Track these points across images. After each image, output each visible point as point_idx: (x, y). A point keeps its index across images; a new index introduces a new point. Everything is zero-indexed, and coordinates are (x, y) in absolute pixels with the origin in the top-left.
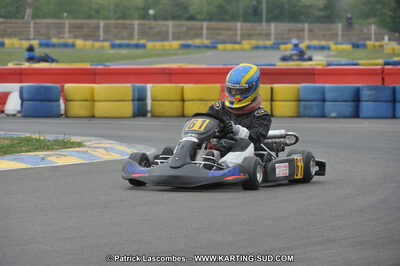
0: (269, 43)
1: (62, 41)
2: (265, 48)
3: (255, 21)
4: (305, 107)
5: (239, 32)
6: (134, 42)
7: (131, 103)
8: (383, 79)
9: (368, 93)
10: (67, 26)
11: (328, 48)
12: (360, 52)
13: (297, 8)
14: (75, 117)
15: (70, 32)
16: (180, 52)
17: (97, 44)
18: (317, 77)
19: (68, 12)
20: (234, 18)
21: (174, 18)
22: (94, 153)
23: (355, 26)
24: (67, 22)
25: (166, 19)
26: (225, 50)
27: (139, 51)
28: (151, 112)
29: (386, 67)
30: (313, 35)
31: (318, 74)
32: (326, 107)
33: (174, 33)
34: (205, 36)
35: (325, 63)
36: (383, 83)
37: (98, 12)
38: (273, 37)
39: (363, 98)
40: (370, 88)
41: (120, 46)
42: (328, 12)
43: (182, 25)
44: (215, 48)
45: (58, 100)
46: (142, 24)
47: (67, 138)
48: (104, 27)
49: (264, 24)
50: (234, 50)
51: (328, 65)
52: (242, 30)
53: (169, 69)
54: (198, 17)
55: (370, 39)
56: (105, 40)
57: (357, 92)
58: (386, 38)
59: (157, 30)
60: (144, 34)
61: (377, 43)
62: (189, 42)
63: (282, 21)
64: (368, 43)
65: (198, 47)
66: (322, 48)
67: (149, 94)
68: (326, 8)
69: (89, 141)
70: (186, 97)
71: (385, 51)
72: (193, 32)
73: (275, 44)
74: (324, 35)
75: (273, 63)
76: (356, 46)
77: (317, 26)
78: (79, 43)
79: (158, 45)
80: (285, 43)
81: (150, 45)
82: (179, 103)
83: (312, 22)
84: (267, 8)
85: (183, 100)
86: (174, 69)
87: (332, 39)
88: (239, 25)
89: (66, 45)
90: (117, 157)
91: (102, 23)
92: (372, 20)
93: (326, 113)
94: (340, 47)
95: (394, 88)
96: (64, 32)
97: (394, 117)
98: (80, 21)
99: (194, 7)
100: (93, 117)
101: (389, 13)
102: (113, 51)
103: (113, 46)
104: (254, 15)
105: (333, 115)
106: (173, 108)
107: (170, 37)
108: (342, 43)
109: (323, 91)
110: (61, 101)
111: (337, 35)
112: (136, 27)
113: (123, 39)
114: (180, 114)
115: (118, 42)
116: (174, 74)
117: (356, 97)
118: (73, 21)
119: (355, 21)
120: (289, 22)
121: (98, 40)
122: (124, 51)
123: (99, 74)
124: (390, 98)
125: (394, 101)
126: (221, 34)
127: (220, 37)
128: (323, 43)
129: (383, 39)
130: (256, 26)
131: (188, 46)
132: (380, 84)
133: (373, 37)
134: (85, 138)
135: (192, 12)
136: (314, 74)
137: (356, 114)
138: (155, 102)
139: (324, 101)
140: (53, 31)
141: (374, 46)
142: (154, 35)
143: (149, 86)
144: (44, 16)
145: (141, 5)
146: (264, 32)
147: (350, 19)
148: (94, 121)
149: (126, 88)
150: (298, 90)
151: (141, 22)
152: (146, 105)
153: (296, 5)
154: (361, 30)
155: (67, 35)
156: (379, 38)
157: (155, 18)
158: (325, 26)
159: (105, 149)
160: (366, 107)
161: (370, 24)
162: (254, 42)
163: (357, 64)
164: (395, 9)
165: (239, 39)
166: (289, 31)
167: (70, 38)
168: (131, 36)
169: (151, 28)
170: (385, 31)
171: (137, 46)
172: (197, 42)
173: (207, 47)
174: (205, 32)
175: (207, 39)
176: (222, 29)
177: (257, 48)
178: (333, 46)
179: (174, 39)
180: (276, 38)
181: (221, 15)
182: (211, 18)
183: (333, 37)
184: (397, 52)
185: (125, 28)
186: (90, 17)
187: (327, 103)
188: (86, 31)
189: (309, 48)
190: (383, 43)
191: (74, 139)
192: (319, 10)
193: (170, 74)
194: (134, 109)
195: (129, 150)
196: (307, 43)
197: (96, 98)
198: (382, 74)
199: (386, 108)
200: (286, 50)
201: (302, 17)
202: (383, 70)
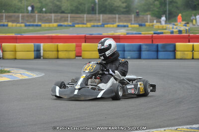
0: (99, 24)
1: (2, 23)
2: (98, 26)
3: (93, 14)
5: (85, 19)
6: (36, 23)
7: (33, 52)
8: (152, 41)
9: (145, 47)
10: (4, 16)
11: (128, 26)
12: (142, 28)
13: (113, 8)
14: (7, 59)
15: (5, 19)
16: (57, 28)
17: (18, 25)
18: (121, 40)
19: (5, 10)
20: (83, 12)
21: (55, 12)
22: (15, 76)
23: (141, 16)
24: (4, 14)
25: (51, 13)
26: (79, 27)
27: (38, 28)
28: (43, 56)
29: (154, 35)
30: (120, 20)
31: (122, 38)
32: (125, 54)
33: (55, 19)
34: (69, 20)
35: (125, 33)
37: (19, 9)
38: (101, 21)
39: (143, 50)
40: (146, 45)
41: (29, 25)
42: (128, 9)
43: (58, 16)
44: (74, 26)
46: (40, 15)
47: (2, 69)
48: (22, 17)
49: (97, 15)
50: (82, 27)
51: (127, 34)
52: (87, 18)
53: (52, 36)
54: (66, 12)
55: (147, 22)
56: (22, 23)
57: (140, 47)
58: (155, 21)
59: (46, 18)
60: (40, 20)
61: (151, 24)
62: (62, 24)
63: (106, 14)
64: (147, 24)
65: (66, 26)
66: (125, 26)
67: (42, 48)
68: (126, 7)
69: (14, 70)
70: (59, 50)
71: (155, 27)
72: (64, 19)
73: (102, 24)
74: (126, 20)
75: (101, 33)
76: (141, 25)
77: (122, 16)
78: (10, 24)
79: (47, 25)
80: (107, 24)
81: (43, 25)
82: (56, 52)
83: (120, 14)
84: (99, 7)
85: (58, 51)
86: (54, 36)
87: (129, 22)
88: (85, 15)
89: (4, 25)
90: (26, 77)
91: (21, 15)
92: (148, 13)
93: (125, 57)
94: (133, 26)
95: (157, 45)
96: (3, 19)
97: (157, 58)
98: (11, 14)
99: (64, 7)
100: (16, 59)
101: (157, 10)
102: (26, 28)
103: (26, 26)
104: (92, 11)
105: (129, 58)
106: (54, 54)
107: (53, 21)
108: (134, 24)
109: (124, 47)
111: (132, 20)
112: (37, 17)
113: (30, 22)
114: (57, 57)
115: (28, 24)
116: (54, 39)
117: (140, 49)
118: (6, 14)
119: (140, 13)
120: (109, 14)
121: (18, 23)
122: (31, 28)
123: (18, 39)
125: (157, 51)
126: (76, 20)
127: (76, 21)
128: (125, 24)
129: (153, 22)
130: (93, 16)
131: (61, 26)
132: (151, 43)
133: (149, 21)
134: (11, 69)
135: (63, 9)
136: (120, 38)
137: (139, 57)
138: (45, 52)
139: (124, 51)
141: (149, 25)
142: (45, 21)
143: (42, 44)
145: (39, 6)
146: (97, 19)
147: (138, 12)
148: (16, 61)
149: (31, 45)
151: (39, 14)
152: (40, 53)
153: (112, 6)
154: (143, 18)
155: (4, 21)
156: (152, 21)
157: (46, 12)
158: (126, 16)
159: (21, 74)
160: (144, 54)
161: (147, 15)
162: (92, 24)
163: (140, 34)
164: (160, 7)
165: (85, 22)
166: (109, 18)
167: (5, 22)
168: (34, 21)
169: (44, 17)
170: (154, 18)
171: (37, 26)
172: (66, 23)
173: (70, 26)
174: (69, 19)
175: (70, 22)
176: (77, 17)
177: (94, 26)
178: (130, 26)
179: (55, 22)
180: (103, 22)
181: (77, 10)
182: (72, 12)
183: (130, 21)
184: (160, 28)
185: (32, 17)
186: (15, 12)
187: (126, 52)
188: (13, 19)
189: (118, 26)
190: (153, 24)
191: (6, 69)
192: (124, 8)
193: (52, 38)
194: (35, 55)
195: (32, 75)
196: (117, 24)
197: (17, 50)
198: (152, 38)
199: (154, 54)
200: (107, 27)
201: (115, 12)
202: (152, 36)
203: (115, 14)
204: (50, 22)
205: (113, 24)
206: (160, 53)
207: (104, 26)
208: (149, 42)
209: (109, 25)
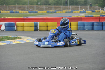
0: (70, 11)
1: (16, 11)
2: (69, 12)
3: (66, 5)
4: (79, 28)
5: (62, 8)
7: (34, 27)
8: (100, 20)
9: (96, 24)
10: (17, 7)
12: (94, 13)
13: (77, 2)
14: (19, 31)
15: (18, 9)
16: (46, 13)
17: (25, 12)
18: (82, 20)
19: (17, 3)
20: (61, 4)
22: (24, 40)
23: (93, 6)
24: (17, 6)
25: (43, 5)
26: (58, 13)
27: (36, 14)
28: (39, 29)
29: (101, 17)
30: (81, 9)
31: (83, 19)
33: (45, 9)
35: (84, 16)
36: (100, 21)
37: (25, 3)
38: (71, 9)
40: (96, 23)
41: (31, 12)
43: (47, 6)
44: (56, 12)
45: (15, 27)
46: (37, 6)
47: (17, 36)
49: (69, 6)
50: (61, 13)
51: (85, 17)
53: (44, 18)
54: (51, 4)
55: (96, 10)
56: (27, 11)
57: (93, 23)
58: (101, 9)
59: (40, 8)
60: (37, 9)
61: (98, 11)
62: (49, 11)
63: (73, 5)
64: (96, 11)
65: (51, 12)
66: (84, 12)
67: (38, 25)
68: (85, 2)
71: (100, 13)
72: (50, 8)
73: (71, 11)
75: (71, 16)
76: (93, 11)
77: (82, 6)
78: (20, 11)
79: (41, 12)
80: (74, 11)
81: (39, 12)
84: (69, 2)
85: (47, 26)
86: (45, 18)
88: (62, 6)
89: (17, 12)
90: (30, 41)
91: (26, 6)
92: (96, 5)
93: (85, 29)
94: (88, 12)
96: (16, 9)
97: (103, 30)
98: (20, 6)
99: (50, 2)
100: (24, 31)
101: (102, 3)
102: (29, 14)
103: (29, 12)
104: (66, 4)
105: (87, 30)
106: (45, 28)
107: (44, 10)
108: (89, 11)
109: (84, 23)
110: (16, 27)
111: (88, 9)
112: (35, 7)
114: (46, 30)
115: (30, 11)
117: (93, 25)
118: (18, 6)
119: (92, 5)
120: (75, 5)
121: (25, 11)
122: (32, 14)
123: (25, 20)
124: (101, 25)
125: (103, 26)
126: (57, 9)
129: (100, 10)
132: (99, 21)
133: (97, 9)
134: (22, 36)
135: (50, 3)
136: (81, 19)
137: (93, 29)
138: (40, 27)
140: (14, 9)
141: (97, 11)
143: (38, 23)
144: (11, 5)
145: (36, 1)
146: (69, 8)
147: (91, 4)
148: (24, 32)
149: (32, 23)
150: (78, 23)
152: (37, 28)
153: (77, 1)
154: (94, 7)
155: (17, 10)
156: (99, 9)
157: (40, 5)
158: (85, 6)
159: (27, 39)
160: (95, 27)
161: (96, 6)
162: (66, 11)
163: (93, 16)
164: (103, 2)
165: (62, 10)
166: (75, 8)
168: (34, 10)
169: (39, 7)
170: (100, 7)
171: (35, 12)
172: (51, 11)
173: (54, 12)
174: (53, 8)
175: (54, 10)
176: (57, 7)
177: (67, 12)
180: (72, 10)
181: (57, 4)
182: (55, 4)
184: (103, 13)
185: (32, 7)
186: (23, 5)
187: (85, 27)
188: (22, 8)
189: (80, 12)
190: (100, 11)
191: (19, 37)
192: (83, 2)
193: (44, 19)
194: (34, 29)
195: (33, 40)
196: (80, 11)
197: (24, 26)
198: (99, 19)
199: (101, 27)
200: (74, 13)
201: (78, 4)
202: (100, 18)
203: (78, 5)
204: (43, 10)
205: (77, 11)
206: (104, 27)
207: (72, 12)
208: (98, 21)
209: (75, 12)
